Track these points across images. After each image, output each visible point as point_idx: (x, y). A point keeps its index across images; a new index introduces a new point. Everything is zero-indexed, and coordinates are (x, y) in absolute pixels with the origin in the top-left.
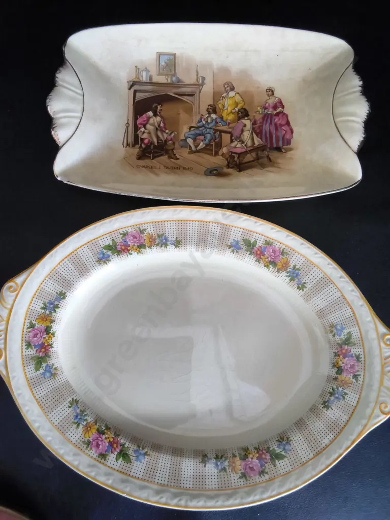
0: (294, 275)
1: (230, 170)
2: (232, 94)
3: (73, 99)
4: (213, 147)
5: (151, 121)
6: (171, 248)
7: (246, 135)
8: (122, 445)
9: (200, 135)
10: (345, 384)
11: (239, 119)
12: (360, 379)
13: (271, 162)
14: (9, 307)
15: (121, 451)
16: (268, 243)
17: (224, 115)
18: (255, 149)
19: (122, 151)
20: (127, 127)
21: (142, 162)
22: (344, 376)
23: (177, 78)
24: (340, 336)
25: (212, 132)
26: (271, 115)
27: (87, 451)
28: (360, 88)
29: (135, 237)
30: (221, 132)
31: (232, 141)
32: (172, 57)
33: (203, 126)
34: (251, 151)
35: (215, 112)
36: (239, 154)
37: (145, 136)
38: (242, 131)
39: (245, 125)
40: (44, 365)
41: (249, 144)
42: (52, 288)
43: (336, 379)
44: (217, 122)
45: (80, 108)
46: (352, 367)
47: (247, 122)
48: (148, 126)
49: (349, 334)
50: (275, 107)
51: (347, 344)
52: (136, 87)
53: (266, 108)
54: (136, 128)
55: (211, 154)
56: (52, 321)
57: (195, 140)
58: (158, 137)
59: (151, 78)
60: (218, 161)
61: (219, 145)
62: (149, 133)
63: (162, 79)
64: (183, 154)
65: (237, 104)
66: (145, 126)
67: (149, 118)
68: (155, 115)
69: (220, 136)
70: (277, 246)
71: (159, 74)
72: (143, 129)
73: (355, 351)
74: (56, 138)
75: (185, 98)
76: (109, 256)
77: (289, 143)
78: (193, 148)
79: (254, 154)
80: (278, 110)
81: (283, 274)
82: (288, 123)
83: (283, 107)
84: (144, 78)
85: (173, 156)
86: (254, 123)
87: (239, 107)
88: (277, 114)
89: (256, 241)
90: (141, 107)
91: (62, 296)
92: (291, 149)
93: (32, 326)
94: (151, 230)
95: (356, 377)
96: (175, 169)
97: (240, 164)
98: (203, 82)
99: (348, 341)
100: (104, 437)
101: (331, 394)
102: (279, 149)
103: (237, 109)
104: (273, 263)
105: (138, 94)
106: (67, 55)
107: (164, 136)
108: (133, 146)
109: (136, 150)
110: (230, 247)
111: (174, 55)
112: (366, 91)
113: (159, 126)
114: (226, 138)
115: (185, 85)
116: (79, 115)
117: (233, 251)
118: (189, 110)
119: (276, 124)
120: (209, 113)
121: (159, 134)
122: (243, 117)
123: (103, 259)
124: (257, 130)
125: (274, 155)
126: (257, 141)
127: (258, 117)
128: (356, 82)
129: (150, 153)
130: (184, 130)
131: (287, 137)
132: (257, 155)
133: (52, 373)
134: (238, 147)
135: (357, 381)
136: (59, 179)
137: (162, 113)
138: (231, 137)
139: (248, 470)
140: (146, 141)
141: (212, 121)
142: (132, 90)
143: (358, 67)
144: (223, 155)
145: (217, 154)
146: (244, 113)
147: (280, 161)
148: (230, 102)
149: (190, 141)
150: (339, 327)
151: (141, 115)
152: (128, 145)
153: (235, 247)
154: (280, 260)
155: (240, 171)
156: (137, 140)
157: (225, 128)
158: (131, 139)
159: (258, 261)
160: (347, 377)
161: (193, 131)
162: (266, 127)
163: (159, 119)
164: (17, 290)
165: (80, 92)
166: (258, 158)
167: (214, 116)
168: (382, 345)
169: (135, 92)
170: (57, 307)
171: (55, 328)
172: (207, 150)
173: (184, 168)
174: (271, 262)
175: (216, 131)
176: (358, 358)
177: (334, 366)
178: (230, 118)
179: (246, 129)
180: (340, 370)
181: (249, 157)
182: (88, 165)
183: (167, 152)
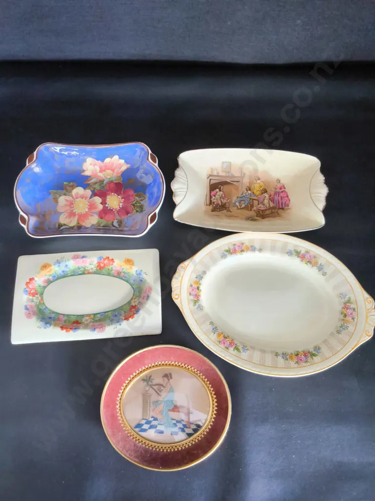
0: (320, 268)
1: (258, 218)
2: (258, 181)
3: (183, 184)
4: (250, 207)
5: (218, 194)
6: (257, 253)
7: (266, 201)
8: (236, 344)
9: (242, 201)
10: (347, 322)
11: (262, 193)
12: (356, 320)
13: (279, 215)
14: (182, 275)
15: (236, 347)
16: (307, 252)
17: (255, 191)
18: (270, 208)
19: (204, 208)
20: (207, 196)
21: (214, 213)
22: (347, 318)
23: (231, 174)
24: (345, 298)
25: (249, 199)
26: (279, 192)
27: (219, 345)
28: (324, 181)
29: (239, 247)
30: (253, 199)
31: (259, 204)
32: (229, 164)
33: (244, 196)
34: (268, 209)
35: (250, 190)
36: (262, 211)
37: (215, 201)
38: (264, 199)
39: (265, 197)
40: (197, 304)
41: (268, 206)
42: (200, 269)
43: (343, 320)
44: (251, 195)
45: (186, 187)
46: (351, 314)
47: (266, 195)
48: (216, 196)
49: (350, 298)
50: (281, 189)
51: (349, 303)
52: (211, 178)
53: (276, 189)
54: (211, 197)
55: (248, 210)
56: (200, 284)
57: (240, 203)
58: (221, 201)
59: (218, 173)
60: (252, 213)
61: (252, 206)
62: (217, 199)
63: (224, 174)
64: (234, 210)
65: (261, 187)
66: (215, 196)
67: (217, 193)
68: (220, 191)
69: (253, 201)
70: (312, 253)
71: (223, 172)
72: (214, 197)
73: (352, 306)
74: (175, 201)
75: (235, 183)
76: (226, 255)
77: (288, 205)
78: (239, 207)
79: (270, 211)
80: (282, 190)
81: (315, 268)
82: (287, 196)
83: (285, 188)
84: (215, 173)
85: (229, 211)
86: (270, 196)
87: (263, 187)
88: (282, 192)
89: (300, 251)
90: (213, 187)
91: (204, 273)
92: (289, 209)
93: (191, 286)
94: (247, 243)
95: (353, 319)
96: (230, 217)
97: (263, 215)
98: (244, 175)
99: (349, 301)
100: (227, 340)
101: (341, 327)
102: (283, 209)
103: (261, 189)
104: (310, 262)
105: (211, 181)
106: (180, 163)
107: (224, 201)
108: (209, 205)
109: (211, 207)
110: (287, 253)
111: (230, 163)
112: (327, 182)
113: (222, 196)
114: (256, 202)
115: (235, 177)
116: (186, 190)
117: (289, 255)
118: (237, 189)
119: (281, 196)
120: (247, 190)
121: (222, 200)
122: (264, 193)
123: (224, 256)
124: (272, 200)
125: (280, 211)
126: (272, 205)
127: (272, 193)
128: (322, 178)
129: (218, 209)
130: (234, 199)
131: (287, 203)
132: (272, 211)
133: (200, 308)
134: (262, 207)
135: (354, 320)
136: (176, 220)
137: (224, 190)
138: (259, 202)
139: (299, 360)
140: (215, 203)
141: (249, 194)
142: (209, 179)
143: (323, 170)
144: (254, 211)
145: (251, 210)
146: (265, 191)
147: (283, 214)
148: (258, 185)
149: (237, 204)
150: (344, 294)
151: (213, 190)
152: (207, 205)
153: (290, 253)
154: (313, 261)
155: (263, 218)
156: (211, 203)
157: (255, 198)
158: (208, 202)
159: (302, 261)
160: (349, 318)
161: (239, 199)
162: (276, 198)
163: (221, 193)
164: (185, 268)
165: (186, 180)
166: (272, 213)
167: (249, 192)
168: (367, 303)
169: (210, 180)
170: (202, 278)
171: (201, 288)
172: (246, 208)
173: (235, 216)
174: (308, 262)
175: (251, 199)
176: (354, 309)
177: (342, 313)
178: (258, 193)
179: (266, 198)
180: (345, 316)
181: (267, 212)
182: (188, 213)
183: (226, 208)
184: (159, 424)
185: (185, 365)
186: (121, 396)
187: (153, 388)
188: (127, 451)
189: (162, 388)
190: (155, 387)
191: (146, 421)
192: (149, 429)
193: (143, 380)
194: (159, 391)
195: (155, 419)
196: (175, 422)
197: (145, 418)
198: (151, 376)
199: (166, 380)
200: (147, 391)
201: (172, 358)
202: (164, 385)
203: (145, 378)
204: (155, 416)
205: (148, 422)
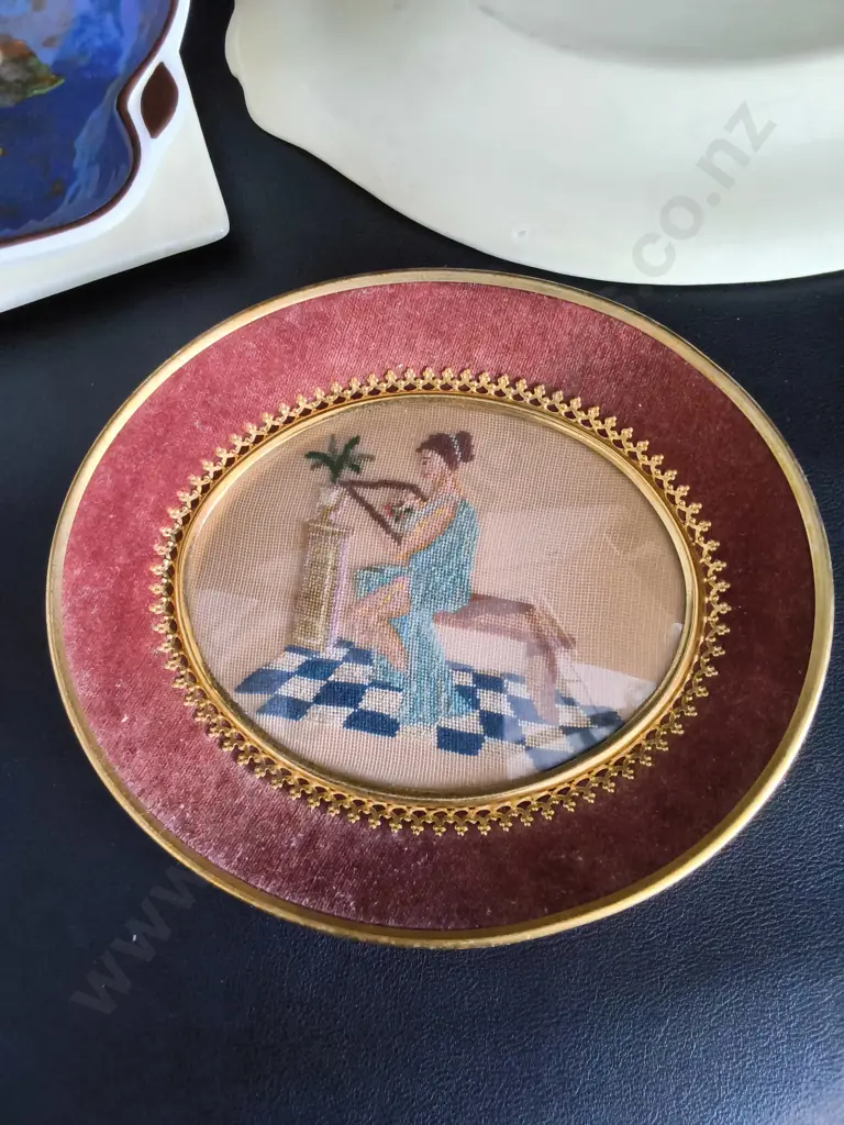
184: (375, 684)
185: (549, 395)
186: (186, 520)
187: (361, 501)
188: (171, 805)
189: (410, 500)
190: (376, 497)
191: (304, 658)
192: (318, 700)
193: (311, 455)
194: (392, 512)
195: (360, 655)
196: (468, 680)
197: (302, 641)
198: (355, 441)
199: (437, 461)
200: (326, 511)
201: (479, 354)
202: (425, 487)
203: (324, 449)
204: (359, 640)
205: (314, 668)
